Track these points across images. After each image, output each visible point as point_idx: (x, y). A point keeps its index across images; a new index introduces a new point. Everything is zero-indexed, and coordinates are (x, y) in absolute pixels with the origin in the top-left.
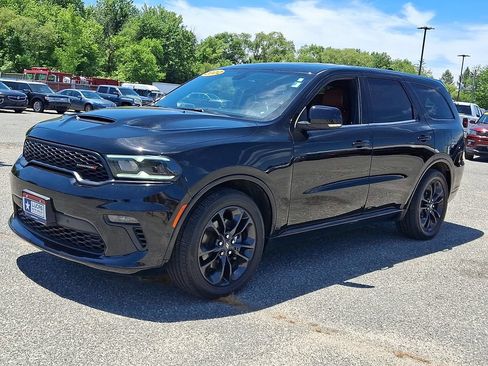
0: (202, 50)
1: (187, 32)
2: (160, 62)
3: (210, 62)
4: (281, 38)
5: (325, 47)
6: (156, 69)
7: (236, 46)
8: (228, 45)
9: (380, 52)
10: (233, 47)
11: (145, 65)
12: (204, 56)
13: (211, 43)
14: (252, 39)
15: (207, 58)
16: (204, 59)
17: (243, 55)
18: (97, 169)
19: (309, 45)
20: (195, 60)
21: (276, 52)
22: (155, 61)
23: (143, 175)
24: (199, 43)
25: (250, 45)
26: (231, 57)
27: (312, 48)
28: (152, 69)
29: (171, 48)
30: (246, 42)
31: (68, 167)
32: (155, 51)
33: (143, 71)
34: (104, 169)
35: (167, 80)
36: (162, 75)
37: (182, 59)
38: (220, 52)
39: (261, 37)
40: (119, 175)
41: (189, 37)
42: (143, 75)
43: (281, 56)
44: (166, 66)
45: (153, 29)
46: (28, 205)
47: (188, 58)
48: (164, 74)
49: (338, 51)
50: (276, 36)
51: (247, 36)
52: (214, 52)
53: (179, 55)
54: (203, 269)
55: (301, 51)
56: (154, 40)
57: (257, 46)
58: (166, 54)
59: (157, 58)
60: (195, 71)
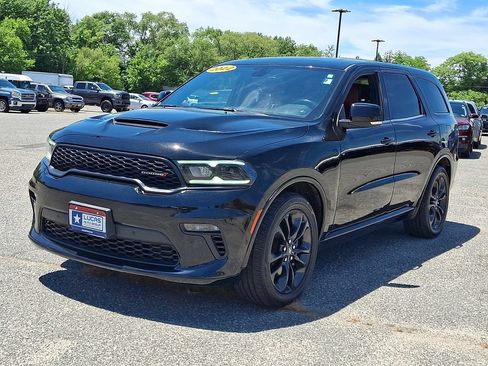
0: (78, 32)
1: (59, 11)
2: (28, 47)
3: (89, 47)
4: (172, 20)
5: (223, 30)
6: (24, 54)
7: (119, 28)
8: (109, 27)
9: (284, 37)
10: (116, 29)
11: (9, 50)
12: (81, 39)
13: (89, 24)
14: (138, 20)
15: (85, 42)
16: (82, 43)
17: (127, 38)
18: (167, 177)
19: (205, 28)
20: (71, 43)
21: (167, 35)
22: (21, 46)
23: (217, 180)
24: (74, 23)
25: (135, 27)
26: (113, 41)
27: (209, 31)
28: (17, 56)
29: (40, 30)
30: (131, 23)
31: (128, 175)
32: (20, 33)
33: (6, 58)
34: (175, 175)
35: (38, 68)
36: (31, 62)
37: (55, 43)
38: (100, 34)
39: (148, 17)
40: (191, 182)
41: (62, 18)
42: (7, 63)
43: (173, 40)
44: (36, 51)
45: (17, 7)
46: (77, 219)
47: (62, 42)
48: (33, 61)
49: (238, 35)
50: (166, 17)
51: (132, 16)
52: (93, 34)
53: (51, 39)
54: (273, 276)
55: (196, 35)
56: (18, 20)
57: (145, 28)
58: (34, 37)
59: (23, 41)
60: (71, 57)
